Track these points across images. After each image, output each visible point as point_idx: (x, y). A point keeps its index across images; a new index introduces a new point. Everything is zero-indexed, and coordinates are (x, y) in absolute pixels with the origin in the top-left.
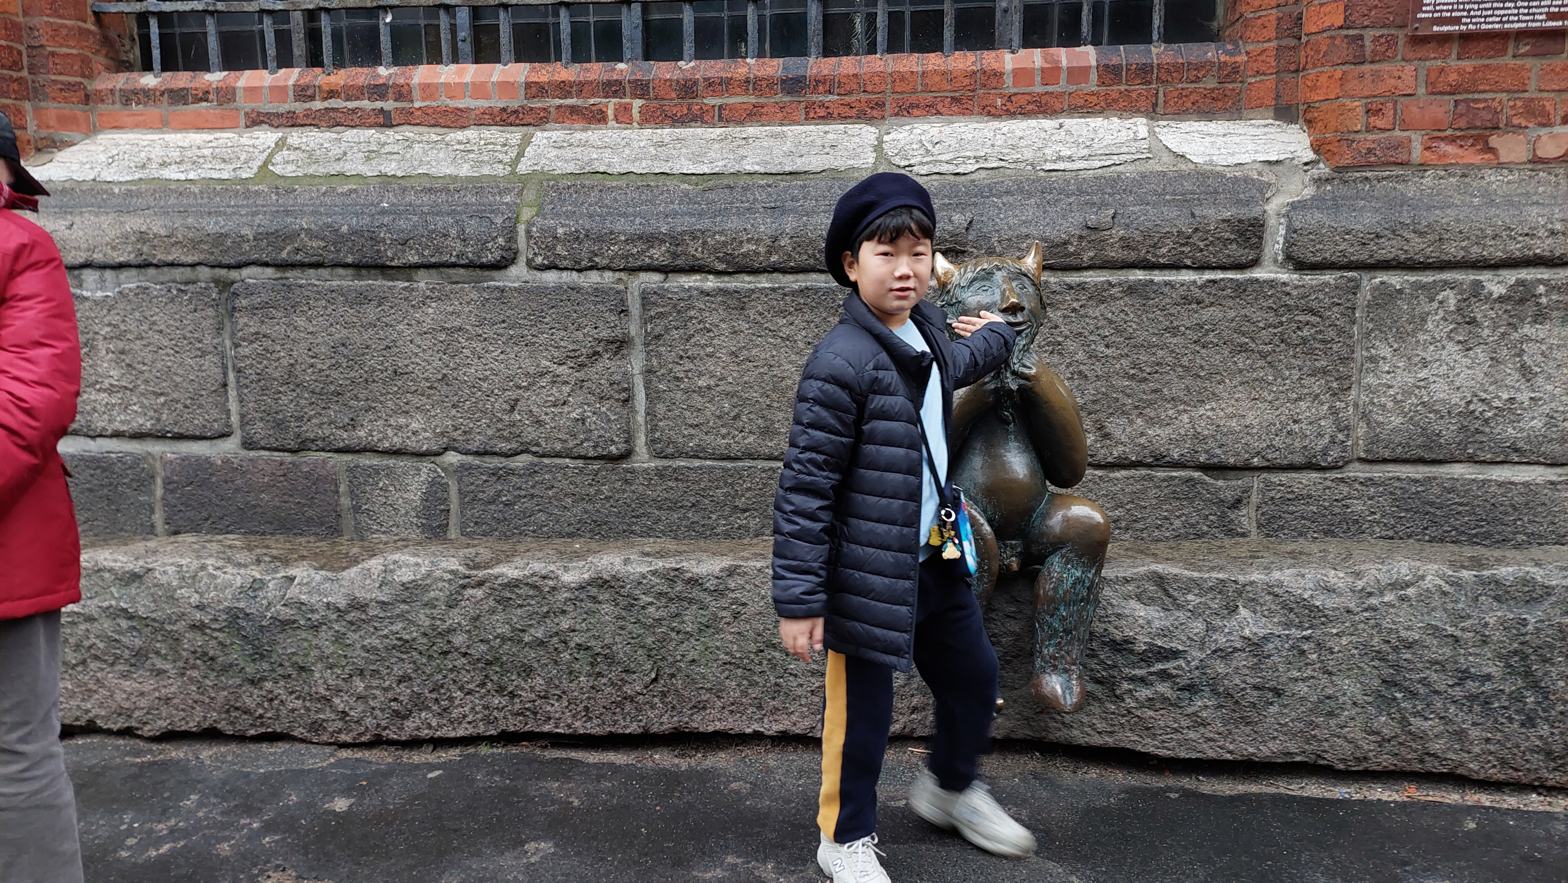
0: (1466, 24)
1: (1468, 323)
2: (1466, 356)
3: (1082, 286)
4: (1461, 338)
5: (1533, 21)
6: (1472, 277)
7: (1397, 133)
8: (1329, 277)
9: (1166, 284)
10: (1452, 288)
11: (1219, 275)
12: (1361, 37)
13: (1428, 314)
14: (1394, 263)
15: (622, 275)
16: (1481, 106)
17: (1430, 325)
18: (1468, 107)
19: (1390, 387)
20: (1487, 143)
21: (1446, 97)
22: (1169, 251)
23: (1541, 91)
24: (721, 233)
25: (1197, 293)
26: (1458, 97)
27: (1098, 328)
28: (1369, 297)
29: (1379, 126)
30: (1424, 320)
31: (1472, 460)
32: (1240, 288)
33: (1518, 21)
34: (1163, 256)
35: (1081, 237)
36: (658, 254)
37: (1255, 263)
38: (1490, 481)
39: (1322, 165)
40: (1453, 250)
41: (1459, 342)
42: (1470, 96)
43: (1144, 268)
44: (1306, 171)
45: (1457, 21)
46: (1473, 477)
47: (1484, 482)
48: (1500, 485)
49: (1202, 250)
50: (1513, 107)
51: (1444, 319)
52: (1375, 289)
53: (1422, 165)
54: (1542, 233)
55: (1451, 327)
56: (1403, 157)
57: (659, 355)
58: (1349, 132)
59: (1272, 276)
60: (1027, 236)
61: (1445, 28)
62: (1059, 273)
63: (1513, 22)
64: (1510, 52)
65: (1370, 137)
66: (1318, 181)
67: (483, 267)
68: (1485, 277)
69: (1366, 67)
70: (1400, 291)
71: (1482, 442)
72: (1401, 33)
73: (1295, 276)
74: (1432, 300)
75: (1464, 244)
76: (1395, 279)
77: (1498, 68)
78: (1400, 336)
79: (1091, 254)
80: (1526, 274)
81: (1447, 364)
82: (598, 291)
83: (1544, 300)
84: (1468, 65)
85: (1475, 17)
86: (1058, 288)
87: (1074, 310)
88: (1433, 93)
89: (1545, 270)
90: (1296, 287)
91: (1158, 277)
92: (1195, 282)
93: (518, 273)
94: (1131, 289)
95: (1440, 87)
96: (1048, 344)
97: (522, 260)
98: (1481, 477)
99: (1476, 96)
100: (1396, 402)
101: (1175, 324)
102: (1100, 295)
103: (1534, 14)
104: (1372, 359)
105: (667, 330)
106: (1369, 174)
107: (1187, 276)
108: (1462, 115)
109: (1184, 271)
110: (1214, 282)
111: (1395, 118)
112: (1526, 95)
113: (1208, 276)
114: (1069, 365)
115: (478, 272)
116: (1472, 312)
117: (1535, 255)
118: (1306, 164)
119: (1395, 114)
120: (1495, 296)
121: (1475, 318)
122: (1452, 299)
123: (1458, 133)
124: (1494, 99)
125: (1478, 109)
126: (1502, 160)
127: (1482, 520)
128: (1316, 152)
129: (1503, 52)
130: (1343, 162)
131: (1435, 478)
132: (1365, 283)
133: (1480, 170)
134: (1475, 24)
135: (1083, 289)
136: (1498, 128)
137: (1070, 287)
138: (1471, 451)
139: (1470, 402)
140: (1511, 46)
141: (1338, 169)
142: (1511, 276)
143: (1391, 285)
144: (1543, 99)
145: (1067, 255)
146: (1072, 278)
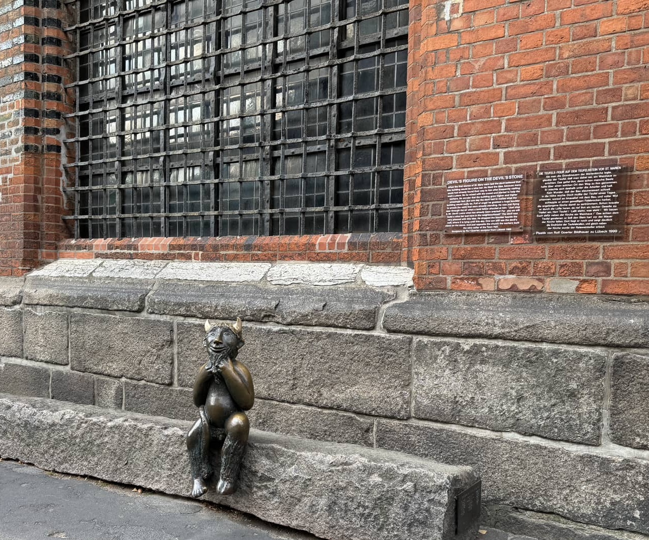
0: (465, 230)
1: (454, 361)
2: (453, 376)
3: (312, 333)
5: (493, 228)
6: (456, 341)
7: (441, 276)
8: (400, 336)
9: (341, 334)
10: (447, 345)
11: (360, 332)
12: (426, 235)
13: (438, 356)
14: (424, 332)
15: (172, 317)
16: (474, 265)
17: (439, 361)
18: (469, 265)
20: (477, 282)
21: (460, 261)
22: (342, 321)
23: (500, 259)
24: (201, 304)
25: (352, 339)
26: (465, 261)
28: (415, 346)
29: (433, 272)
30: (436, 359)
31: (461, 424)
32: (368, 338)
33: (487, 228)
34: (340, 323)
35: (312, 313)
36: (182, 310)
37: (373, 328)
39: (414, 288)
40: (446, 329)
41: (451, 369)
42: (470, 261)
43: (334, 327)
44: (409, 290)
45: (461, 228)
49: (353, 322)
50: (488, 266)
51: (444, 358)
53: (451, 290)
54: (483, 323)
55: (447, 362)
56: (443, 286)
57: (181, 348)
59: (379, 334)
60: (295, 312)
61: (457, 231)
62: (306, 327)
63: (484, 229)
64: (486, 242)
65: (430, 277)
67: (133, 311)
68: (461, 341)
69: (428, 247)
70: (427, 345)
72: (441, 233)
73: (388, 335)
74: (439, 350)
75: (451, 326)
76: (425, 339)
77: (481, 249)
78: (427, 365)
79: (316, 320)
80: (478, 341)
82: (165, 323)
83: (485, 354)
84: (469, 247)
85: (469, 226)
87: (310, 342)
88: (455, 259)
89: (485, 340)
90: (388, 340)
91: (339, 331)
92: (351, 334)
93: (144, 315)
94: (329, 335)
95: (457, 256)
97: (146, 310)
98: (463, 432)
99: (472, 261)
100: (426, 393)
101: (344, 351)
102: (318, 336)
103: (493, 225)
104: (416, 373)
105: (184, 338)
106: (430, 293)
107: (349, 332)
108: (466, 269)
109: (347, 330)
110: (358, 335)
111: (440, 269)
112: (493, 261)
113: (357, 332)
115: (132, 313)
116: (456, 356)
117: (481, 333)
118: (409, 287)
119: (440, 267)
120: (465, 350)
121: (457, 359)
122: (448, 349)
123: (466, 277)
124: (479, 262)
126: (484, 289)
128: (414, 282)
129: (483, 242)
130: (421, 287)
132: (414, 340)
133: (475, 293)
134: (469, 229)
136: (482, 275)
137: (309, 333)
138: (458, 419)
140: (486, 238)
141: (419, 290)
142: (471, 342)
143: (423, 342)
144: (500, 263)
145: (308, 320)
146: (310, 329)
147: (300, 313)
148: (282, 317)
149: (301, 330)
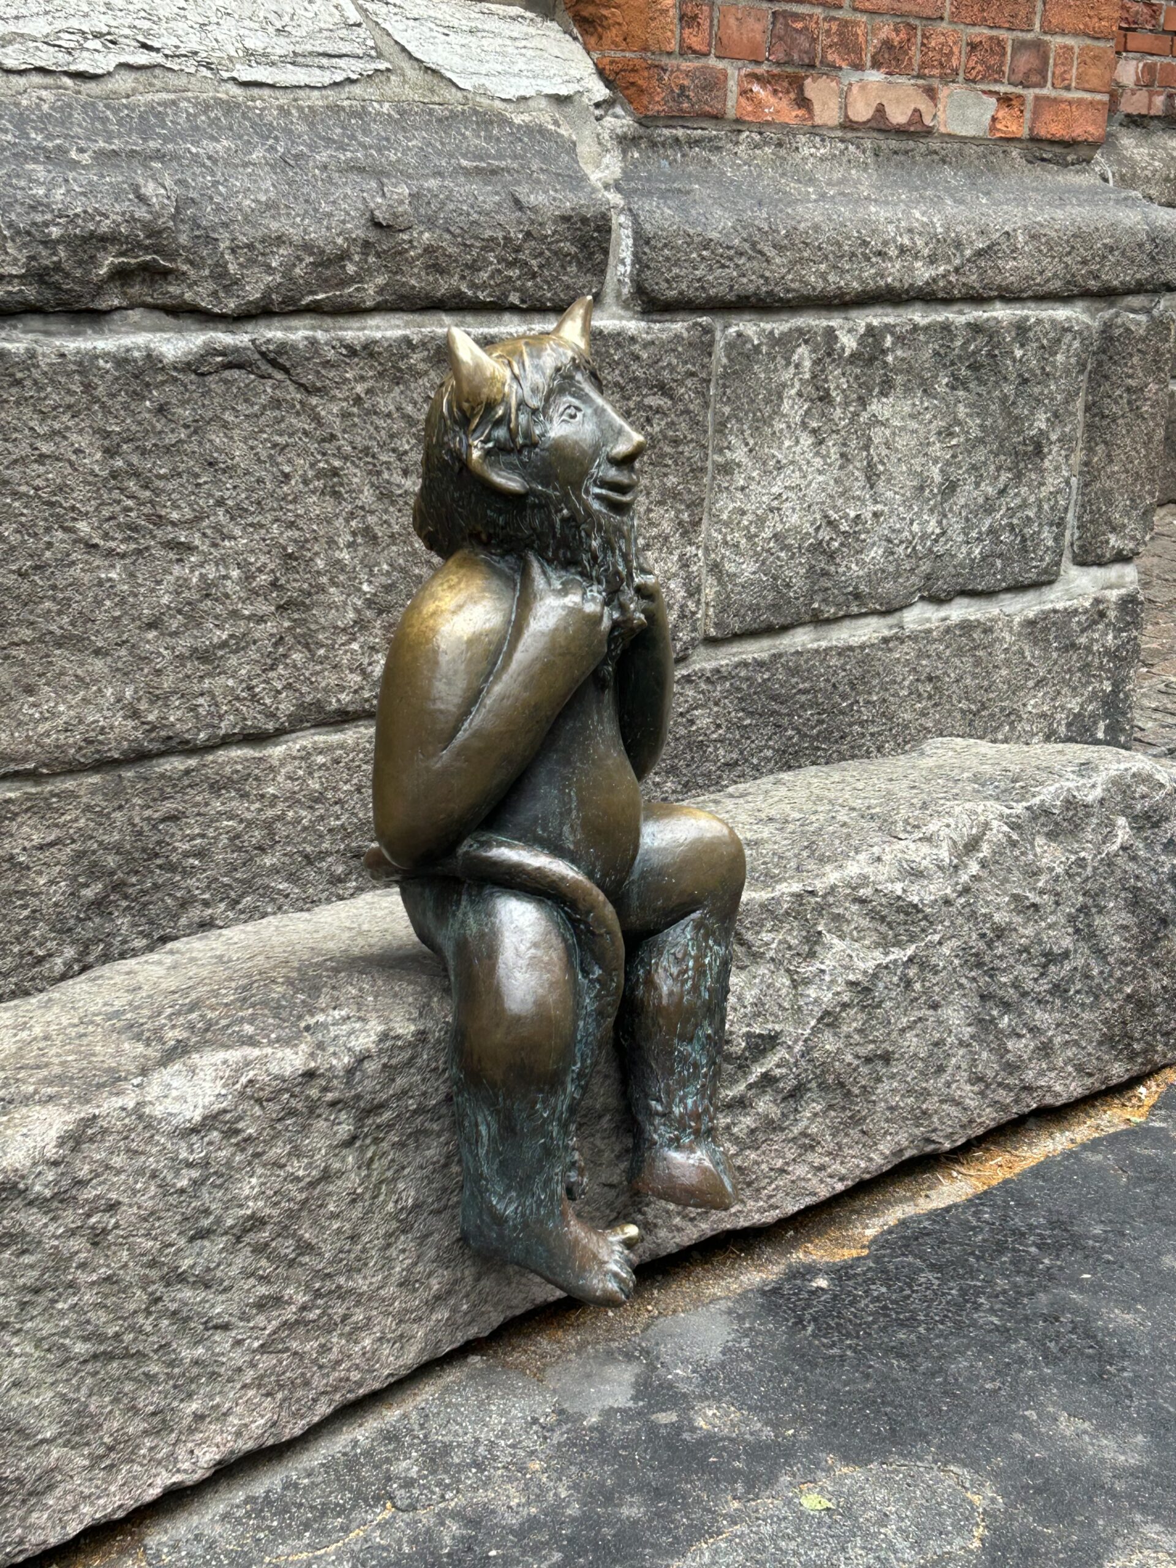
1: (821, 399)
2: (817, 454)
3: (369, 350)
4: (815, 425)
6: (825, 323)
7: (713, 61)
8: (681, 326)
10: (806, 342)
13: (784, 385)
14: (753, 300)
16: (799, 25)
17: (786, 407)
18: (787, 25)
19: (743, 513)
20: (802, 89)
22: (492, 277)
23: (855, 9)
26: (776, 7)
27: (392, 436)
28: (724, 361)
29: (697, 47)
30: (780, 397)
31: (818, 621)
34: (484, 286)
35: (367, 245)
37: (599, 298)
38: (831, 648)
39: (618, 110)
40: (811, 278)
41: (814, 431)
42: (788, 7)
44: (598, 119)
46: (815, 645)
47: (827, 650)
48: (839, 654)
49: (534, 276)
50: (828, 31)
51: (800, 394)
52: (730, 346)
53: (737, 121)
54: (893, 252)
55: (805, 407)
56: (718, 106)
58: (661, 52)
59: (617, 324)
60: (280, 240)
62: (329, 322)
65: (685, 65)
66: (626, 142)
68: (836, 321)
70: (757, 349)
71: (827, 589)
73: (645, 324)
74: (788, 364)
75: (823, 267)
76: (752, 328)
78: (756, 426)
79: (380, 280)
80: (875, 317)
81: (800, 469)
83: (890, 359)
86: (331, 355)
87: (358, 400)
89: (889, 310)
90: (646, 345)
96: (318, 477)
98: (824, 644)
99: (794, 8)
100: (750, 538)
104: (727, 469)
106: (680, 132)
108: (780, 38)
109: (507, 317)
111: (710, 34)
112: (839, 14)
114: (352, 515)
116: (826, 381)
117: (887, 285)
118: (597, 105)
119: (711, 26)
120: (847, 352)
121: (827, 391)
122: (806, 359)
123: (776, 70)
124: (811, 17)
125: (796, 30)
126: (818, 121)
127: (824, 711)
128: (608, 83)
130: (654, 109)
131: (780, 655)
132: (718, 335)
133: (794, 136)
135: (371, 355)
136: (812, 66)
137: (352, 351)
138: (816, 605)
139: (819, 528)
141: (645, 121)
142: (862, 320)
143: (748, 340)
144: (856, 24)
145: (344, 283)
146: (355, 332)
147: (307, 247)
148: (220, 273)
149: (313, 342)
